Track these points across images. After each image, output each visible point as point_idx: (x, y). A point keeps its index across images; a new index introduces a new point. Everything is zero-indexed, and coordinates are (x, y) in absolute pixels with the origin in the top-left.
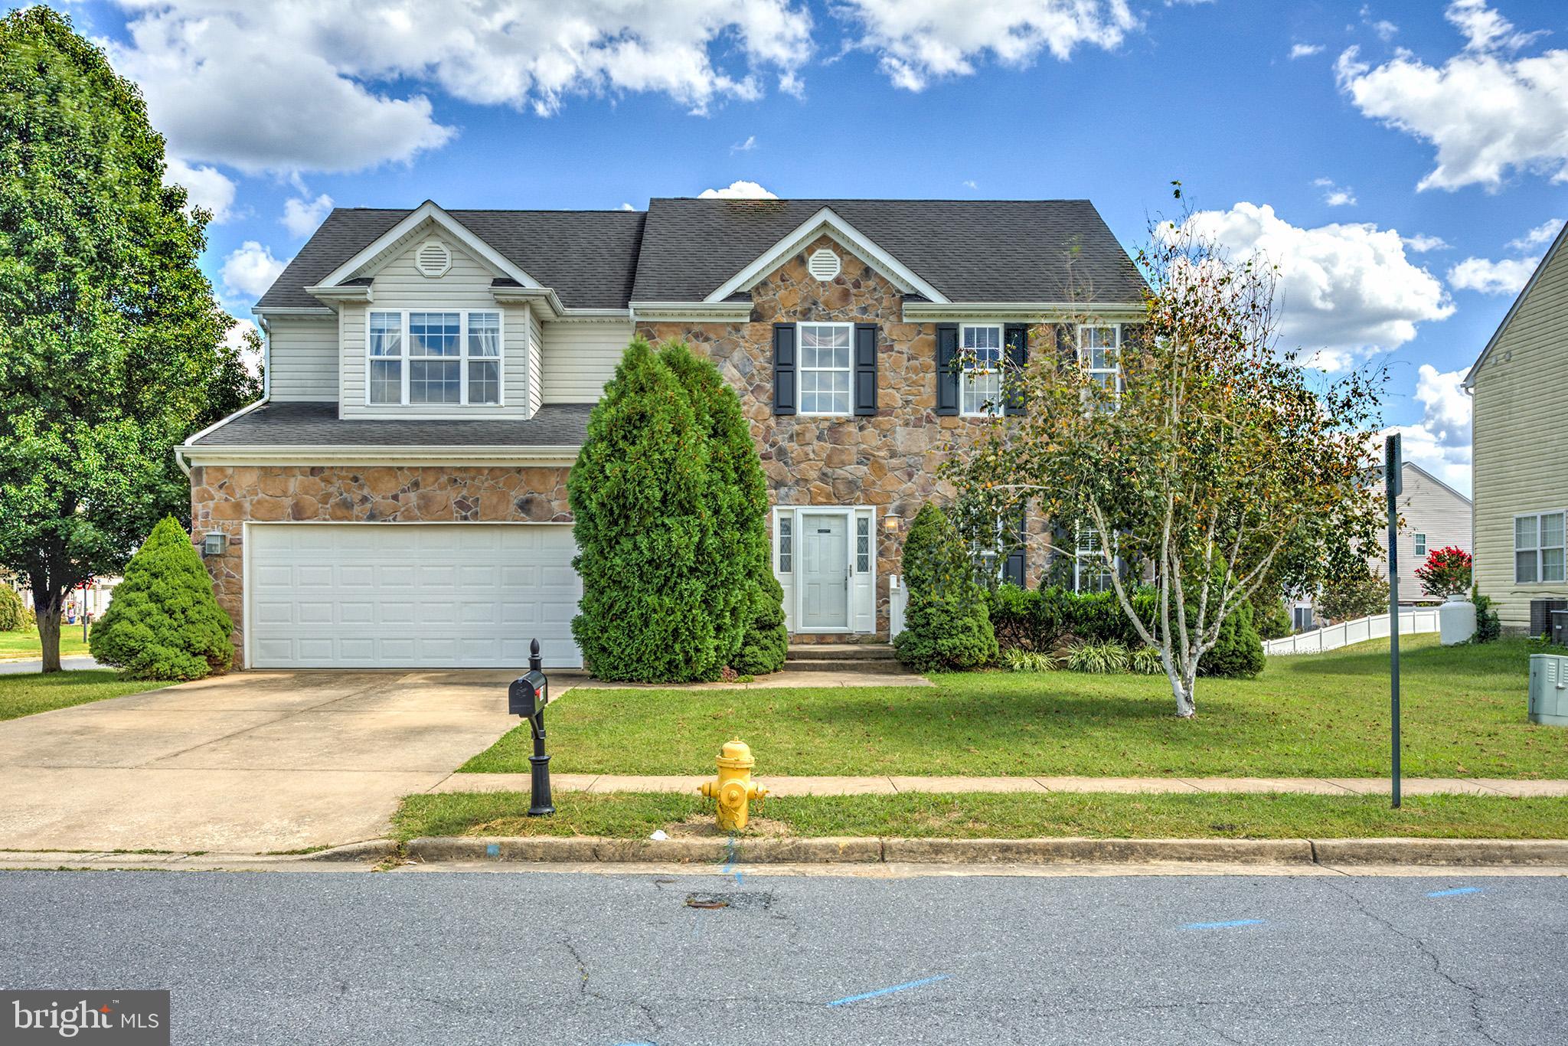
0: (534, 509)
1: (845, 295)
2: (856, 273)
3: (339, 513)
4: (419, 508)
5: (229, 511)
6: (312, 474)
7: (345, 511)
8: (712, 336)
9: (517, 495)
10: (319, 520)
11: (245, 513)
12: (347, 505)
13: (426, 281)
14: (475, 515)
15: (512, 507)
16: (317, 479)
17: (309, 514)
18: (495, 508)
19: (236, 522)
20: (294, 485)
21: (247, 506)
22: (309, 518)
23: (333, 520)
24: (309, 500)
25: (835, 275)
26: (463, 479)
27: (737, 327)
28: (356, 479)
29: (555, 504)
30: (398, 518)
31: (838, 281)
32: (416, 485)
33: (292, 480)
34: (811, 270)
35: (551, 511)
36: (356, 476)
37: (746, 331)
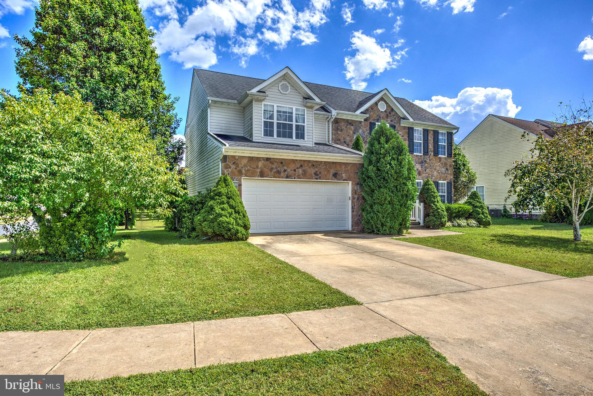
0: (338, 177)
1: (387, 116)
2: (390, 110)
3: (276, 175)
4: (302, 174)
5: (237, 173)
6: (267, 160)
7: (278, 174)
8: (354, 124)
9: (332, 171)
10: (269, 178)
11: (243, 174)
12: (279, 172)
13: (282, 95)
14: (320, 178)
15: (331, 175)
16: (269, 162)
17: (265, 175)
18: (326, 175)
19: (239, 177)
20: (260, 164)
21: (244, 171)
22: (266, 177)
23: (274, 178)
24: (266, 170)
25: (385, 109)
26: (316, 165)
27: (360, 122)
28: (282, 163)
29: (344, 175)
30: (296, 178)
31: (385, 111)
32: (301, 166)
33: (260, 162)
34: (379, 107)
35: (342, 177)
36: (282, 162)
37: (363, 124)
